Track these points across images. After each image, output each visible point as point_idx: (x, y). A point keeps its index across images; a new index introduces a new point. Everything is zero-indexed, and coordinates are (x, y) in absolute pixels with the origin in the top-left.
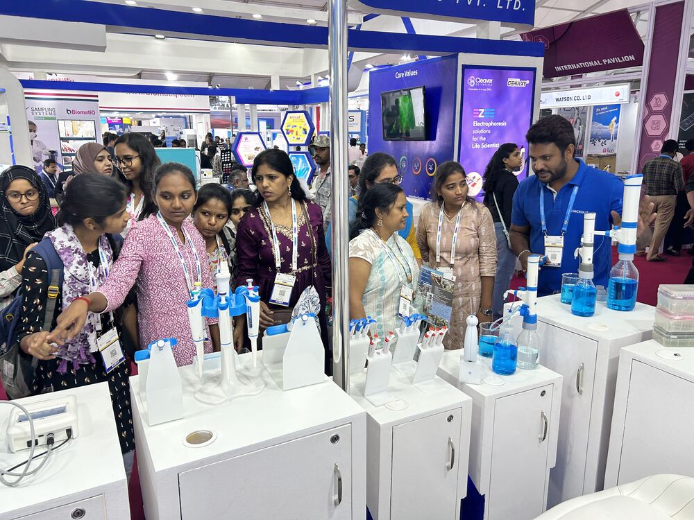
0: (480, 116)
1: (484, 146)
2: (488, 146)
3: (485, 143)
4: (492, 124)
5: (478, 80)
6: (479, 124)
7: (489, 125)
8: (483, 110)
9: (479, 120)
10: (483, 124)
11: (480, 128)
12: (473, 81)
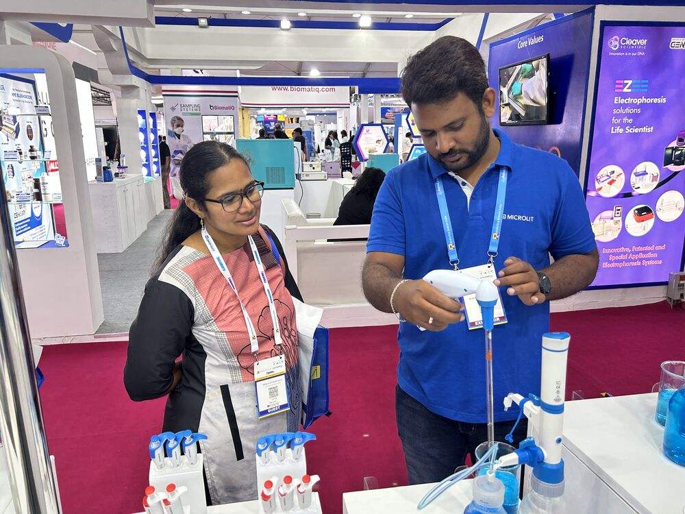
0: (625, 90)
1: (629, 130)
2: (637, 130)
3: (631, 126)
4: (643, 100)
5: (624, 41)
6: (622, 101)
7: (638, 101)
8: (630, 82)
9: (625, 96)
10: (630, 100)
11: (625, 106)
12: (617, 43)
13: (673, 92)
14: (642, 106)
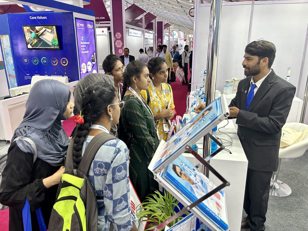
0: (82, 40)
8: (82, 37)
10: (83, 43)
12: (78, 25)
13: (90, 40)
14: (86, 45)
